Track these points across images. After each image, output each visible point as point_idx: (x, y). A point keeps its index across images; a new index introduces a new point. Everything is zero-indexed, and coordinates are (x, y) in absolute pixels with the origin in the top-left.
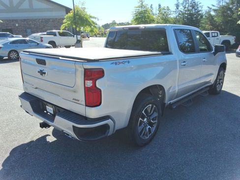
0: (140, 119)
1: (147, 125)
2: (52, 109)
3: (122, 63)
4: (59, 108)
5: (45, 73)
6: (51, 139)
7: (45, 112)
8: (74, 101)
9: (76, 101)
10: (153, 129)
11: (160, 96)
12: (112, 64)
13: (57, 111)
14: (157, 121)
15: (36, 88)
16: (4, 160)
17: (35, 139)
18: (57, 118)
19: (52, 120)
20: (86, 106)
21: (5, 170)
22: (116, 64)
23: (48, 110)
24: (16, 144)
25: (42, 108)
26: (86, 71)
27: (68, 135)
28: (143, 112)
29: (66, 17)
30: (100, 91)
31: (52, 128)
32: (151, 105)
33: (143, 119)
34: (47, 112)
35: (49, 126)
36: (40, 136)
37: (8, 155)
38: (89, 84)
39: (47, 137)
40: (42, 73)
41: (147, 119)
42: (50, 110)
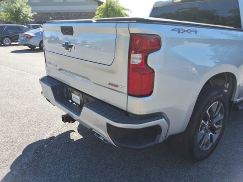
0: (203, 121)
1: (209, 130)
2: (78, 98)
3: (187, 31)
4: (87, 97)
5: (71, 47)
6: (76, 136)
7: (70, 101)
8: (111, 87)
9: (113, 86)
10: (215, 137)
11: (226, 91)
12: (173, 30)
13: (85, 100)
14: (221, 126)
15: (60, 70)
16: (14, 160)
17: (56, 135)
18: (85, 110)
19: (79, 113)
20: (129, 94)
21: (13, 174)
22: (179, 32)
23: (73, 99)
24: (33, 140)
25: (66, 95)
26: (133, 37)
27: (99, 136)
28: (207, 112)
29: (98, 8)
30: (154, 72)
31: (77, 124)
32: (217, 102)
33: (206, 122)
34: (73, 102)
35: (74, 121)
36: (63, 132)
37: (20, 153)
38: (137, 59)
39: (71, 134)
40: (68, 46)
41: (209, 122)
42: (76, 98)
